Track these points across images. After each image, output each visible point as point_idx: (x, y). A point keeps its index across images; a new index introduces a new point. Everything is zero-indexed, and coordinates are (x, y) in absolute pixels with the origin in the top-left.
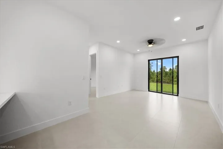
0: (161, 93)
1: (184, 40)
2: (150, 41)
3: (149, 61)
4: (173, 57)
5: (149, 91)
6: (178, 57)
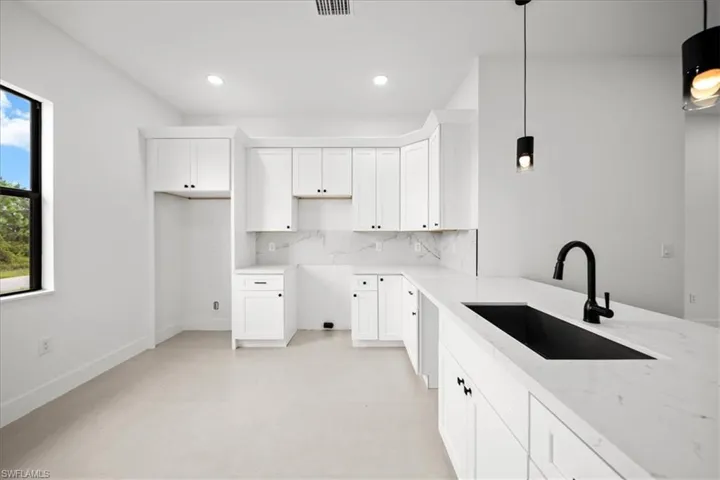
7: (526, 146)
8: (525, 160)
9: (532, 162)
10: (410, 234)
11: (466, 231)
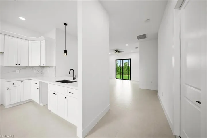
0: (123, 79)
1: (132, 51)
2: (117, 51)
3: (116, 60)
4: (128, 59)
5: (116, 79)
6: (130, 59)
7: (65, 52)
8: (65, 54)
9: (66, 55)
10: (32, 68)
11: (52, 67)
